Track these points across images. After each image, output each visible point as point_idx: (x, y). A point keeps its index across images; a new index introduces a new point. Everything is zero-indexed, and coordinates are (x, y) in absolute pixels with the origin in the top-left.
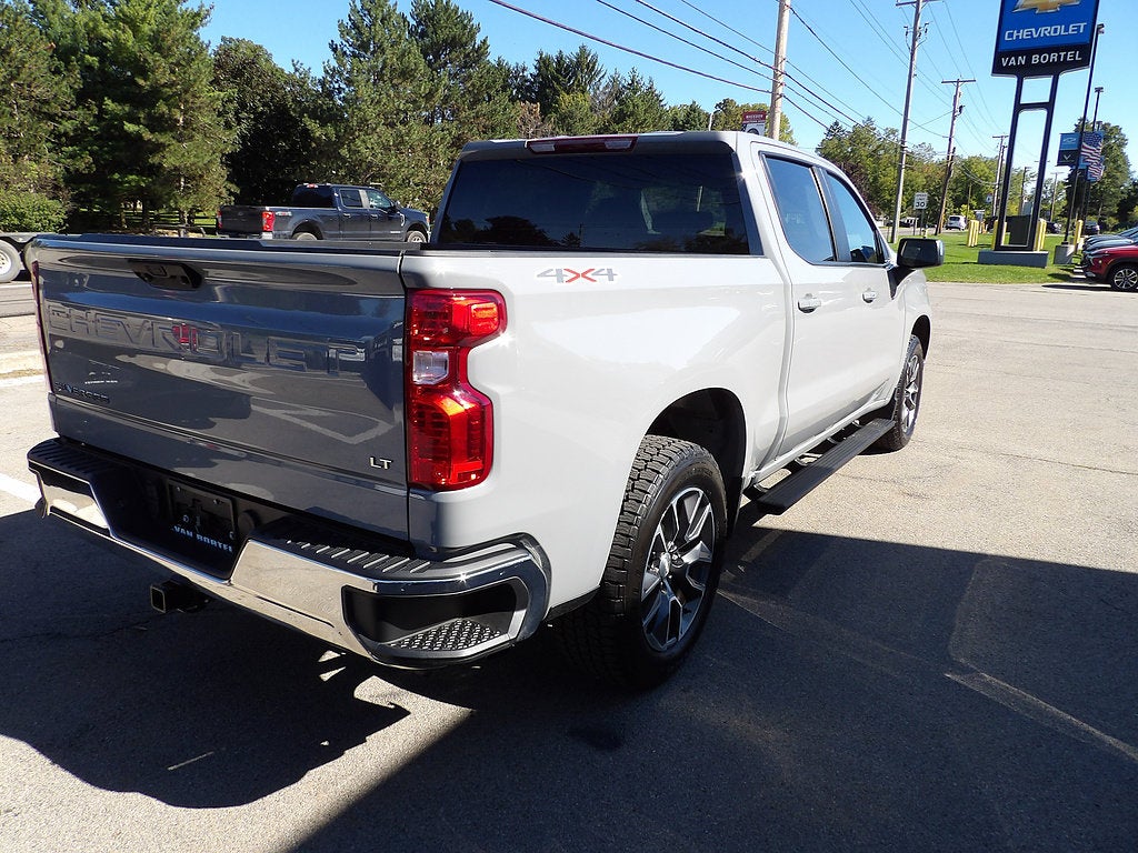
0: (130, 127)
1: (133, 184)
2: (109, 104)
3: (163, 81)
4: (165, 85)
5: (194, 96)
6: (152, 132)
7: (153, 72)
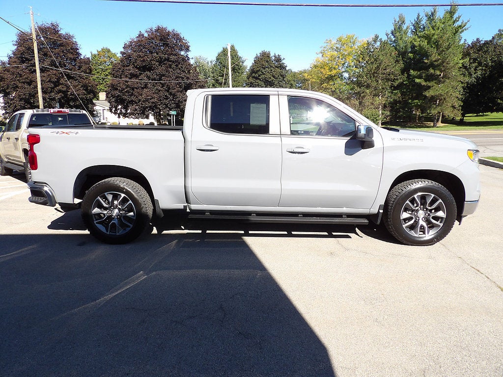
0: (417, 80)
1: (416, 104)
2: (412, 72)
3: (434, 59)
4: (435, 61)
5: (447, 64)
6: (426, 81)
7: (430, 56)
